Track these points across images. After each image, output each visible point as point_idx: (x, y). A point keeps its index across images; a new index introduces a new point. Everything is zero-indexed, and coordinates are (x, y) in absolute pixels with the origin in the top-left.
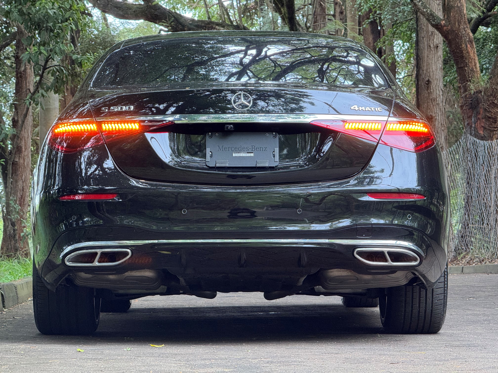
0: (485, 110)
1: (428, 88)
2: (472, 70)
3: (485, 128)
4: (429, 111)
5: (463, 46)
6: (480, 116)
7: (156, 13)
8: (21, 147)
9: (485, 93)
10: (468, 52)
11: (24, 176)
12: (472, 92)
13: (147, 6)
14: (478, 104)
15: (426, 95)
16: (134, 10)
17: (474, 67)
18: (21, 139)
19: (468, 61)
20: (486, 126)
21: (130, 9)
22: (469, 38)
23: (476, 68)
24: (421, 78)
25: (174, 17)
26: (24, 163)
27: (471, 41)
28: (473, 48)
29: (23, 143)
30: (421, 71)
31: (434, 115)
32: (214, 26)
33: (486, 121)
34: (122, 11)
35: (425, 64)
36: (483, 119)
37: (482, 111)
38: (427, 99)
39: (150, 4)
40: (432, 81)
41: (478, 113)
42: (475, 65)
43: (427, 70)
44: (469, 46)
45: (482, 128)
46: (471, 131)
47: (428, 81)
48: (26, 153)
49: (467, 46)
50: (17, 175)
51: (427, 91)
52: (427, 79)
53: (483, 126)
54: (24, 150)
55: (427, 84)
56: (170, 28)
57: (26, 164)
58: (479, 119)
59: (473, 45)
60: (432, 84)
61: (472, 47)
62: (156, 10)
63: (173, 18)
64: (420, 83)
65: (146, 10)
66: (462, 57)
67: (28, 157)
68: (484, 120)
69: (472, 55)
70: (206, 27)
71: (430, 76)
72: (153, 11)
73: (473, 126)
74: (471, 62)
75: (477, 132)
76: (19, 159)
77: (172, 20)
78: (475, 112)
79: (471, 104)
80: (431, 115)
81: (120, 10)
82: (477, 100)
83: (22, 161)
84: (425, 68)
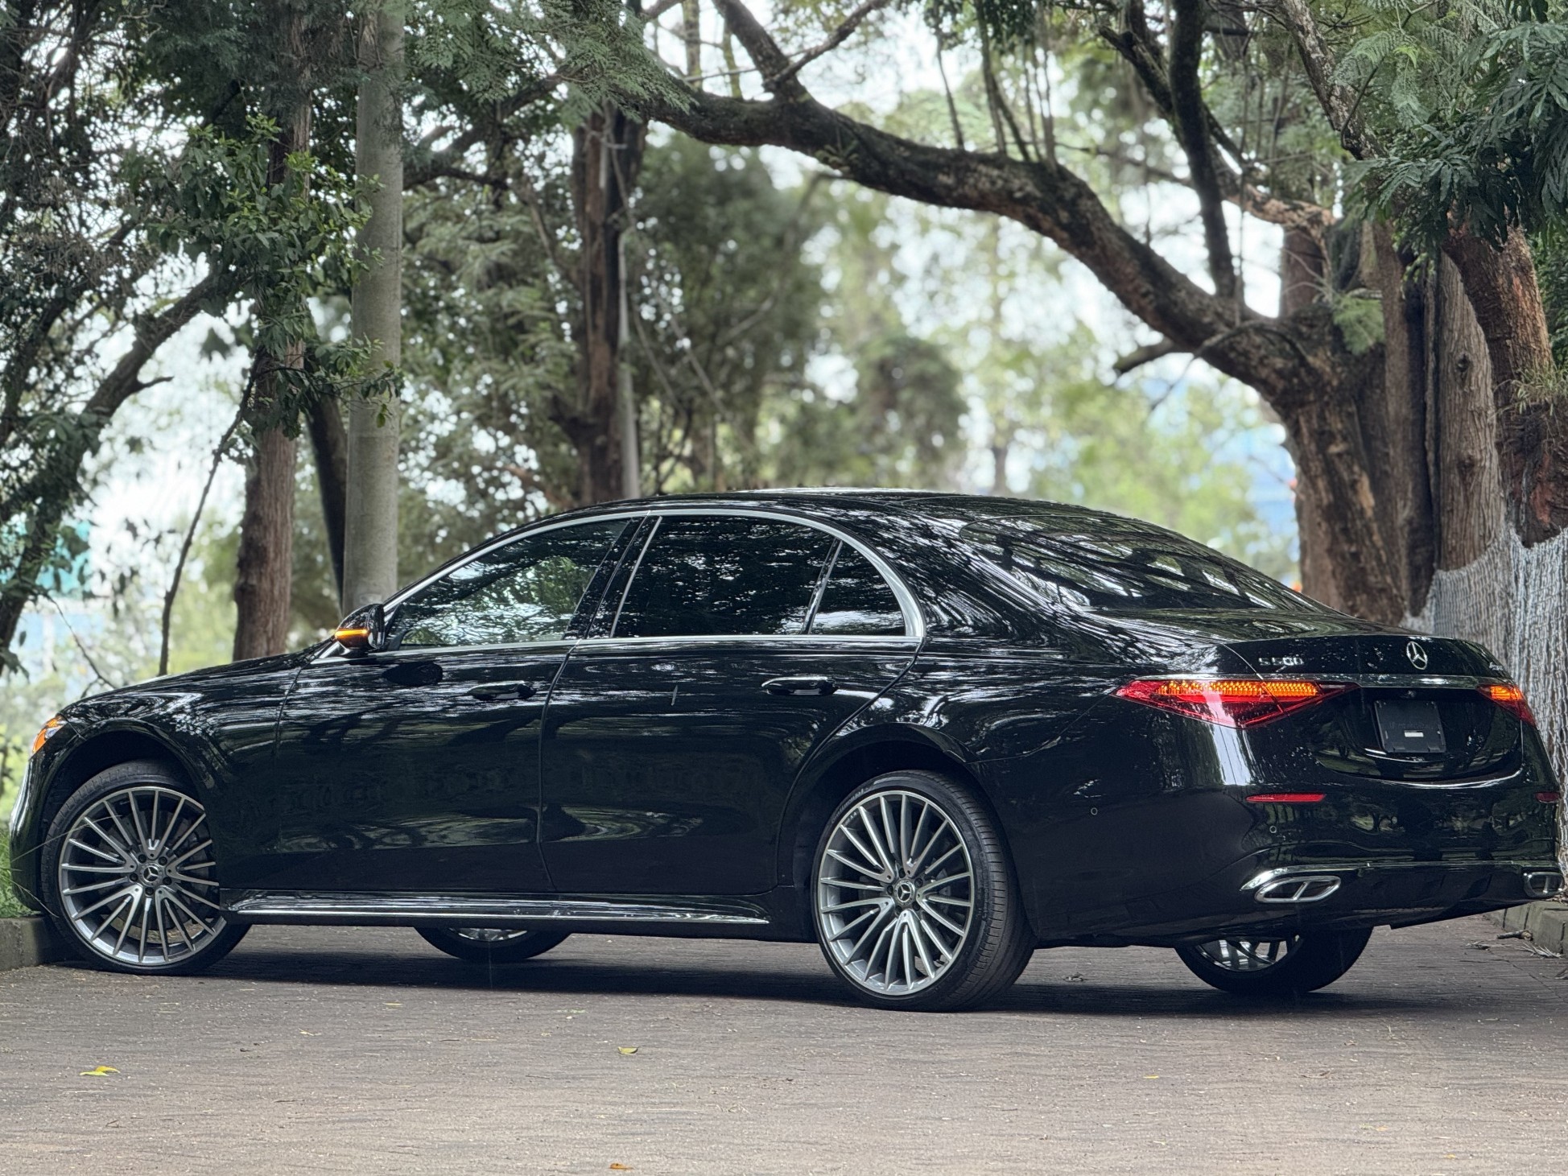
0: (1556, 457)
1: (1463, 380)
2: (1526, 347)
3: (1554, 507)
4: (1464, 445)
5: (1500, 281)
6: (1541, 475)
7: (808, 126)
8: (265, 549)
9: (1556, 411)
10: (1515, 299)
11: (270, 625)
12: (1522, 406)
13: (782, 107)
14: (1539, 440)
15: (1459, 400)
16: (744, 118)
17: (1531, 339)
18: (266, 528)
19: (1515, 323)
20: (1558, 501)
21: (736, 114)
22: (1519, 260)
23: (1538, 341)
24: (1445, 354)
25: (859, 137)
26: (272, 591)
27: (1522, 269)
28: (1531, 284)
29: (271, 538)
30: (1446, 334)
31: (1479, 457)
32: (973, 165)
33: (1557, 487)
34: (713, 120)
35: (1457, 315)
36: (1549, 481)
37: (1547, 460)
38: (1461, 412)
39: (791, 100)
40: (1475, 361)
41: (1538, 466)
42: (1536, 333)
43: (1461, 331)
44: (1517, 281)
45: (1547, 508)
46: (1517, 514)
47: (1465, 361)
48: (278, 565)
49: (1511, 283)
50: (254, 622)
51: (1462, 387)
52: (1460, 356)
53: (1548, 502)
54: (272, 555)
55: (1462, 370)
56: (846, 168)
57: (276, 593)
58: (1539, 481)
59: (1529, 279)
60: (1476, 370)
61: (1527, 283)
62: (807, 118)
63: (855, 142)
64: (1442, 367)
65: (780, 119)
66: (1499, 311)
67: (284, 576)
68: (1552, 485)
69: (1525, 305)
70: (949, 166)
71: (1469, 349)
72: (799, 120)
73: (1524, 499)
74: (1523, 326)
75: (1535, 518)
76: (260, 580)
77: (851, 148)
78: (1530, 462)
79: (1522, 438)
80: (1470, 457)
81: (706, 116)
82: (1536, 430)
83: (266, 585)
84: (1457, 325)
